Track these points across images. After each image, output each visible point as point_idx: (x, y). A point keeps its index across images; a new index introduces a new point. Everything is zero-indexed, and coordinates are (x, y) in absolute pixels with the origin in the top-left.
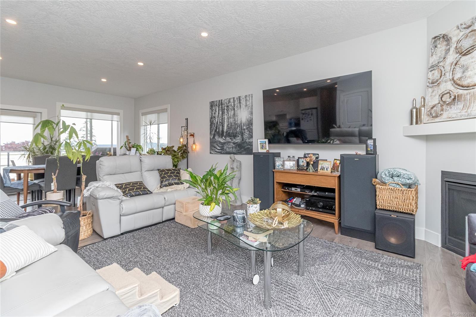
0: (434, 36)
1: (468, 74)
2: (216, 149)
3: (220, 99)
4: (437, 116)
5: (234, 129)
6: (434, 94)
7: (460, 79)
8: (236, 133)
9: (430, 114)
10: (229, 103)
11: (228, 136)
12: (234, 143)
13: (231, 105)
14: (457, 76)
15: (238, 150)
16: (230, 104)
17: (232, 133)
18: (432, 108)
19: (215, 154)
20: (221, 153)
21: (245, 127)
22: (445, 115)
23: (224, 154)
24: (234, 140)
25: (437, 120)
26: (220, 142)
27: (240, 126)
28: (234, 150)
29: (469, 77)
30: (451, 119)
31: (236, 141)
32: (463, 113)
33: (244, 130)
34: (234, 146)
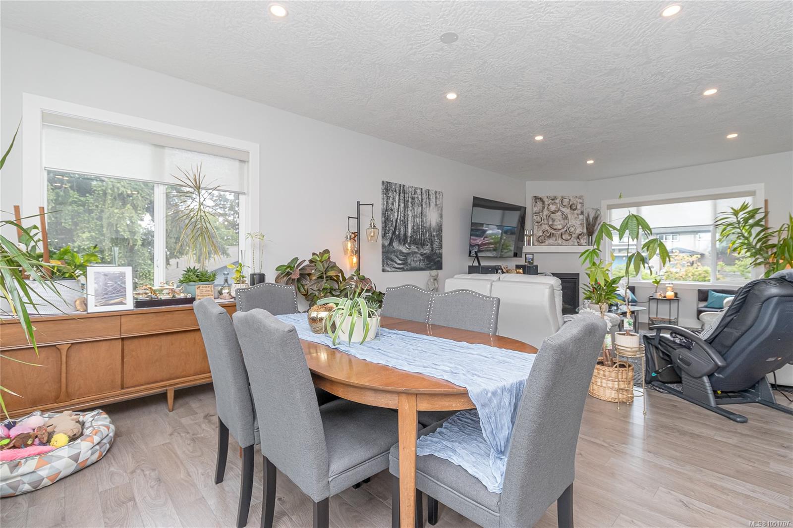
0: (534, 195)
1: (555, 223)
2: (394, 264)
3: (402, 184)
4: (542, 242)
5: (422, 234)
6: (539, 229)
7: (552, 225)
8: (424, 240)
9: (538, 241)
10: (415, 194)
11: (413, 243)
12: (422, 255)
13: (418, 198)
14: (550, 223)
15: (427, 264)
16: (416, 196)
17: (420, 240)
18: (539, 237)
19: (393, 271)
20: (403, 270)
21: (434, 234)
22: (547, 242)
23: (407, 270)
24: (422, 250)
25: (543, 244)
26: (401, 252)
27: (429, 230)
28: (422, 265)
29: (556, 225)
30: (550, 245)
31: (425, 252)
32: (556, 242)
33: (434, 236)
34: (421, 258)
